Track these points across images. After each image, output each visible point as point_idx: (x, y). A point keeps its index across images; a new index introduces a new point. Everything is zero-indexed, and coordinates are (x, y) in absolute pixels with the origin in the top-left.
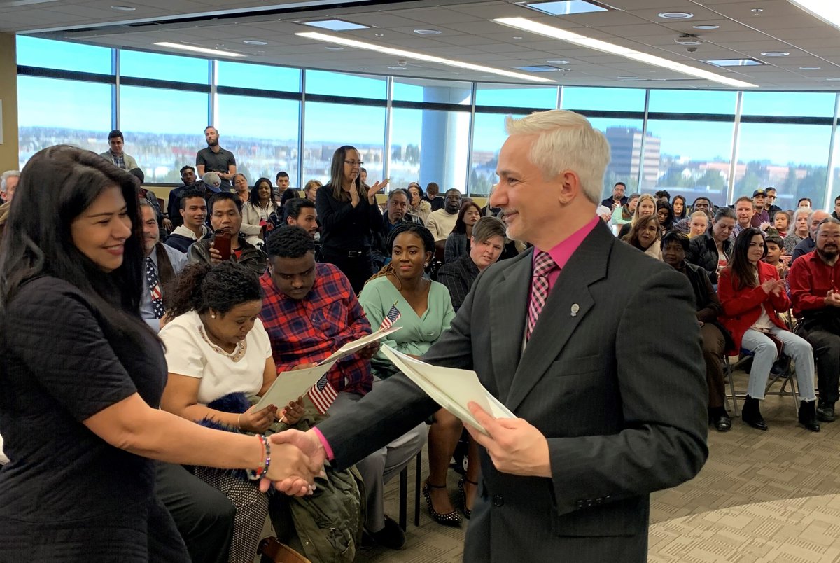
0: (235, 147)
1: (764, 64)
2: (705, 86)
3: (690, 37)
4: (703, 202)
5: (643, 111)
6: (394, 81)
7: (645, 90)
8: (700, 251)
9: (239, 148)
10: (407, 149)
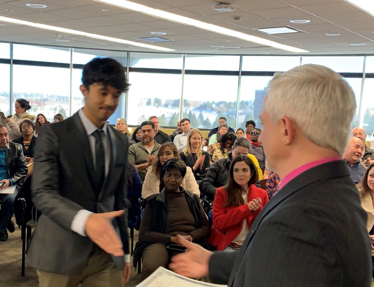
0: (61, 99)
1: (299, 32)
2: (273, 53)
3: (223, 5)
4: (256, 131)
5: (239, 70)
6: (74, 51)
7: (239, 57)
8: (219, 171)
9: (63, 99)
10: (155, 100)
